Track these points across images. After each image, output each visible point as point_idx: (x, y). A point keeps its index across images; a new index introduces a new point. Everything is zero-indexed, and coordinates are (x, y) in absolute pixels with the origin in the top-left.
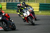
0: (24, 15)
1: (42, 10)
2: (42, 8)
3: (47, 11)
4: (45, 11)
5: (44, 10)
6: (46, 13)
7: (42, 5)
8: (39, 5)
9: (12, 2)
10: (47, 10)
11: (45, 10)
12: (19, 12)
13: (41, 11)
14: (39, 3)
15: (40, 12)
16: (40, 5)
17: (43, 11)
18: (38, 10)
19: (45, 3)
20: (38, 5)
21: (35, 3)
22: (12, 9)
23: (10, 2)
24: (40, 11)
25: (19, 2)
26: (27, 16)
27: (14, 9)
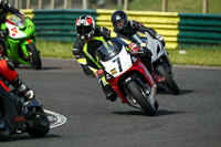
0: (108, 70)
1: (193, 43)
2: (189, 33)
3: (215, 47)
4: (203, 47)
5: (199, 44)
6: (210, 59)
7: (190, 21)
8: (178, 20)
9: (59, 9)
10: (211, 44)
11: (205, 44)
12: (84, 56)
13: (187, 46)
14: (176, 14)
15: (182, 52)
16: (183, 22)
17: (195, 47)
18: (174, 46)
19: (204, 13)
20: (171, 20)
21: (161, 10)
22: (59, 39)
23: (51, 8)
24: (182, 49)
25: (90, 7)
26: (118, 74)
27: (69, 39)
